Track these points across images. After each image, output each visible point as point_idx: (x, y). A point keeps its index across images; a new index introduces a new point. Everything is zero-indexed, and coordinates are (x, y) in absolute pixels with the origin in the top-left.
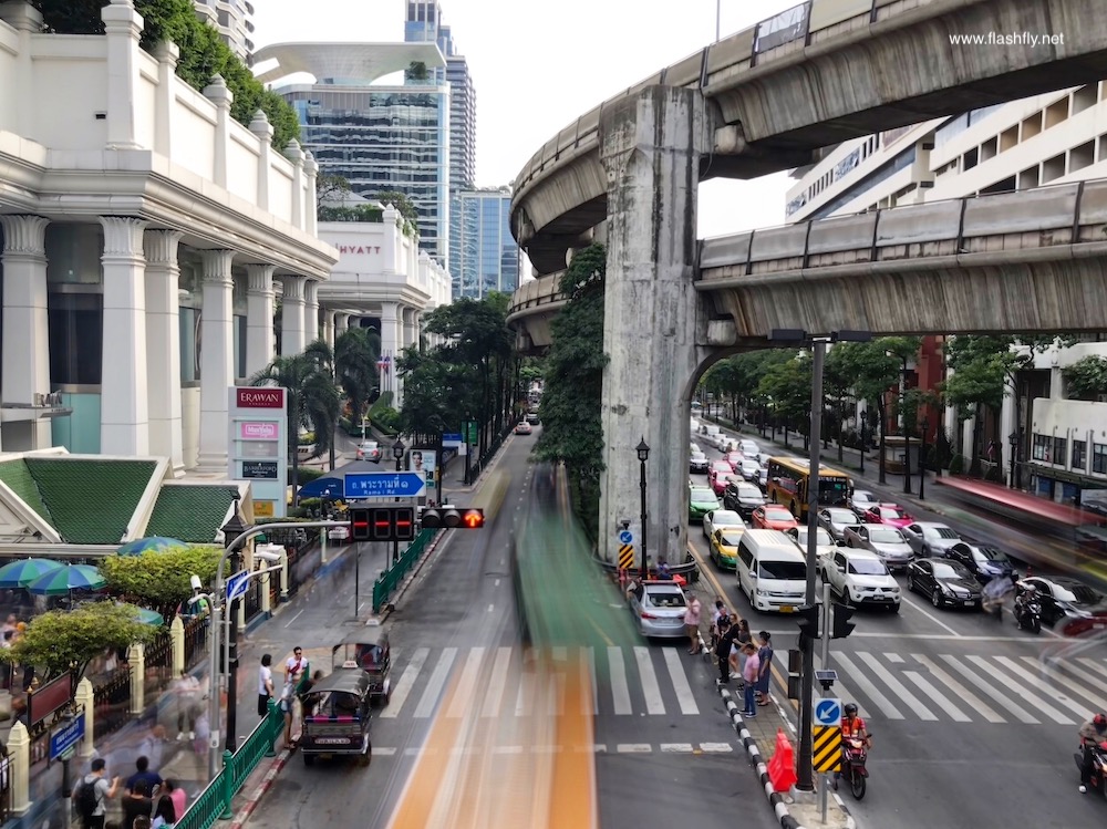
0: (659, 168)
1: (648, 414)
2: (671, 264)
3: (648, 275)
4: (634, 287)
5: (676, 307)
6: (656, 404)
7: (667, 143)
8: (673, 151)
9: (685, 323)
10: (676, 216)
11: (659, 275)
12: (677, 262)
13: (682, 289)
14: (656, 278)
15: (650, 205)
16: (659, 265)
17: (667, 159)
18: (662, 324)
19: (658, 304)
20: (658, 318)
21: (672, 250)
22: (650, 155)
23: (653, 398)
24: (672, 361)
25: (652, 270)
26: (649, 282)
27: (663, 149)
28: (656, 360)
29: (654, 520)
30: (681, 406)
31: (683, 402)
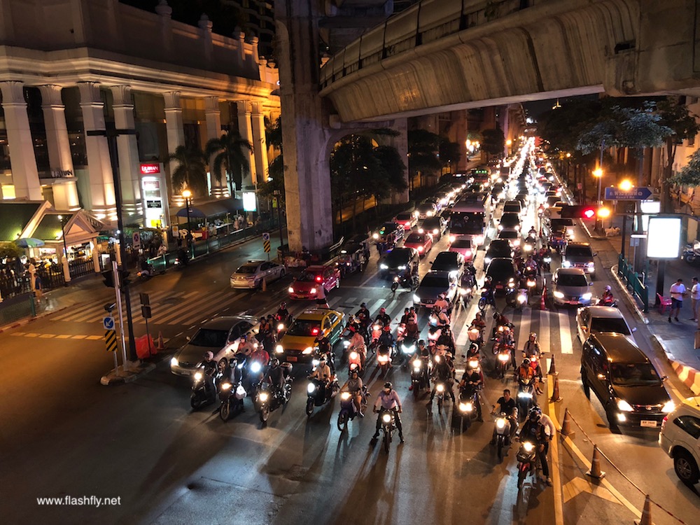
0: (292, 29)
1: (297, 170)
2: (304, 84)
3: (291, 91)
5: (309, 108)
6: (301, 165)
7: (295, 13)
8: (299, 18)
9: (315, 117)
10: (305, 56)
11: (296, 91)
12: (307, 82)
13: (312, 97)
15: (289, 51)
16: (296, 85)
17: (296, 24)
19: (298, 107)
21: (304, 75)
23: (299, 161)
24: (309, 139)
25: (293, 88)
26: (292, 95)
27: (293, 18)
28: (299, 139)
29: (305, 227)
30: (317, 164)
31: (319, 163)
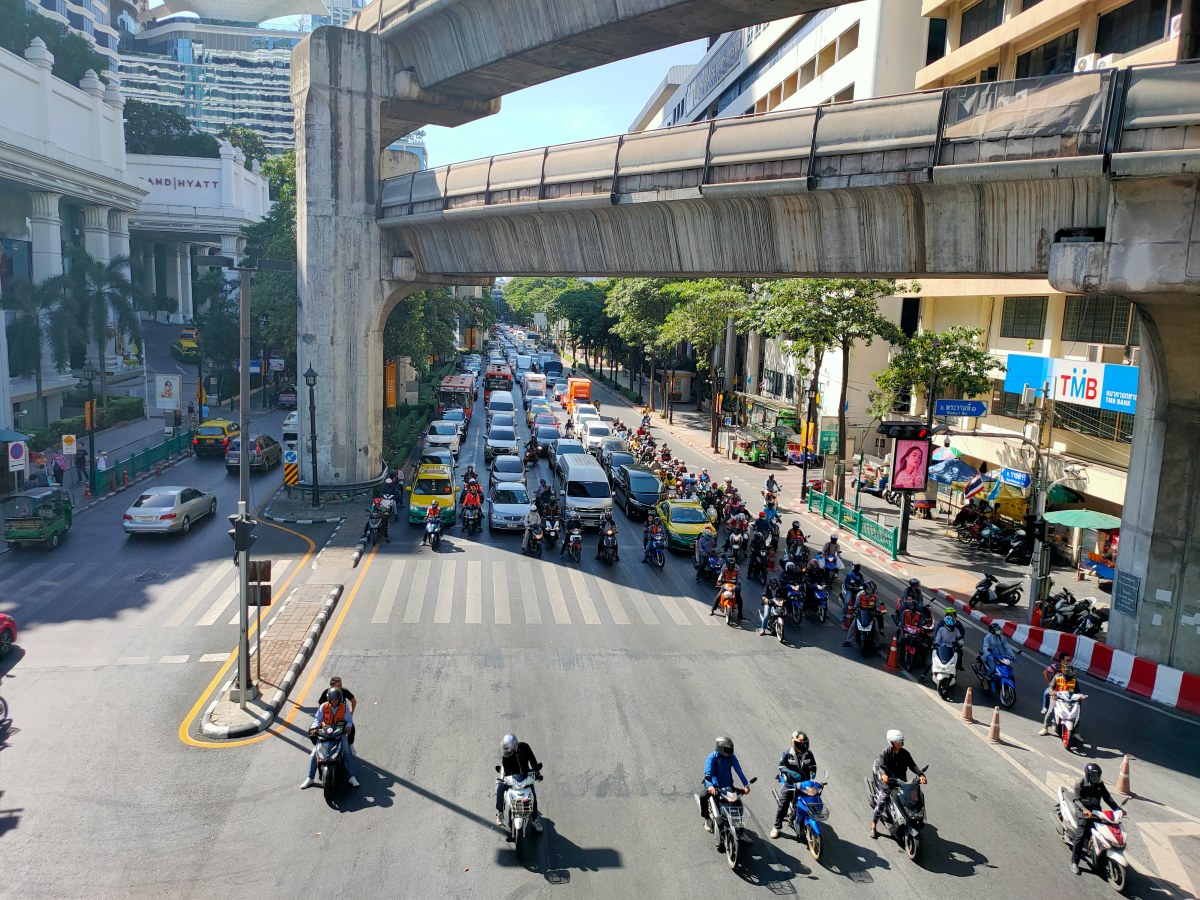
0: (336, 108)
1: (332, 343)
2: (353, 202)
3: (330, 211)
4: (317, 221)
5: (359, 243)
6: (341, 335)
7: (344, 83)
8: (350, 92)
9: (369, 259)
10: (356, 156)
11: (339, 211)
12: (359, 200)
13: (365, 225)
14: (337, 214)
15: (329, 144)
16: (340, 202)
17: (344, 101)
18: (345, 258)
19: (340, 239)
20: (340, 252)
21: (353, 189)
22: (326, 94)
23: (338, 328)
24: (357, 294)
25: (333, 206)
26: (330, 217)
27: (340, 90)
28: (340, 292)
29: (342, 441)
30: (367, 336)
31: (370, 333)
